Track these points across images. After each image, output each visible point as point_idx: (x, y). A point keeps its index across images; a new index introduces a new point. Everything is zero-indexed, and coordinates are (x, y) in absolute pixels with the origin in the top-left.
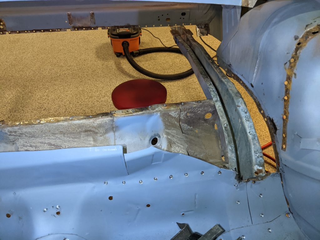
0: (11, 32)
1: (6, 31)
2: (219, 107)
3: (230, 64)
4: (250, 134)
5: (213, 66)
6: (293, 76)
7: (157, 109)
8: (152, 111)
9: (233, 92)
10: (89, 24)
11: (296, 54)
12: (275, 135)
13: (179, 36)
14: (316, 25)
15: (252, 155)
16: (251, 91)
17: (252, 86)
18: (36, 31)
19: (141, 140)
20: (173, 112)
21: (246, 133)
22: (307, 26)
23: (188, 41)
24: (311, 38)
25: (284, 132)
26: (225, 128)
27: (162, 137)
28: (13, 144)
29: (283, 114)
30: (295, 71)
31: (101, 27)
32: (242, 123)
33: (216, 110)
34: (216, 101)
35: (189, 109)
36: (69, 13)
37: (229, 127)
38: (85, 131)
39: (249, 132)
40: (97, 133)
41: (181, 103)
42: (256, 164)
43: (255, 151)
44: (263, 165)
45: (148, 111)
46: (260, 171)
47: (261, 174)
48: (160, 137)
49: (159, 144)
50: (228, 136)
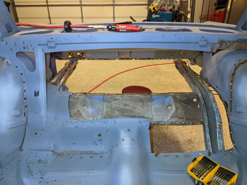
0: (88, 59)
1: (85, 58)
2: (200, 95)
3: (207, 78)
4: (215, 108)
5: (198, 79)
6: (234, 80)
7: (170, 94)
8: (168, 95)
9: (207, 90)
10: (128, 57)
11: (235, 72)
12: (227, 109)
13: (179, 65)
14: (244, 60)
15: (216, 118)
16: (217, 90)
17: (217, 87)
18: (101, 59)
19: (163, 107)
20: (178, 96)
21: (213, 108)
22: (240, 60)
23: (184, 67)
24: (241, 66)
25: (231, 106)
26: (203, 104)
27: (173, 105)
28: (110, 103)
29: (230, 98)
30: (234, 79)
31: (134, 59)
32: (211, 103)
33: (199, 97)
34: (199, 93)
35: (186, 96)
36: (119, 51)
37: (205, 104)
38: (139, 100)
39: (215, 107)
40: (144, 101)
41: (182, 93)
42: (218, 122)
43: (217, 116)
44: (221, 123)
45: (166, 95)
46: (220, 126)
47: (220, 127)
48: (172, 106)
49: (171, 109)
50: (204, 108)
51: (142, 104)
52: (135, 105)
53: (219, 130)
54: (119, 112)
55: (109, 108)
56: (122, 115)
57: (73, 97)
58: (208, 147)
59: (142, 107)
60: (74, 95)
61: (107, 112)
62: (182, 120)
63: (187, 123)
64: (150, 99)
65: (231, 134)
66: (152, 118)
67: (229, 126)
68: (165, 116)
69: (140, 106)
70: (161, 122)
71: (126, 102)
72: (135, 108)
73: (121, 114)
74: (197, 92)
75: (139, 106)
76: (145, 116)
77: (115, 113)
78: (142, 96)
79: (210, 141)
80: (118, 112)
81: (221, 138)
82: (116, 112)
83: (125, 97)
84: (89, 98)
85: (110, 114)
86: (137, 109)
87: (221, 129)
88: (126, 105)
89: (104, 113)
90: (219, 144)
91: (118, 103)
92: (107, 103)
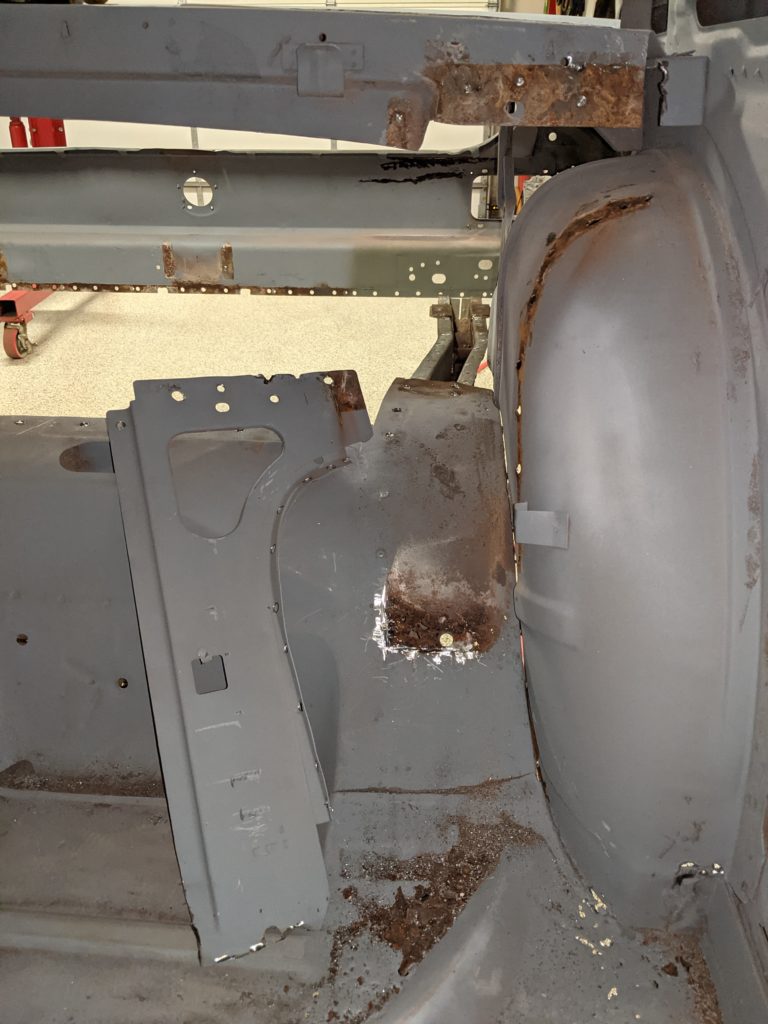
0: (18, 284)
1: (6, 281)
10: (218, 276)
13: (447, 319)
14: (606, 204)
18: (81, 287)
22: (583, 207)
23: (470, 331)
30: (532, 329)
31: (248, 288)
36: (166, 244)
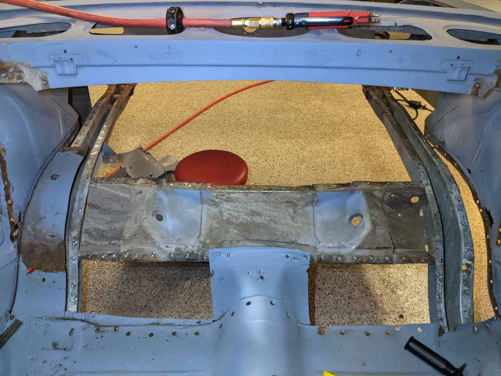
2: (429, 191)
3: (444, 142)
4: (462, 225)
5: (420, 140)
7: (359, 187)
8: (354, 188)
9: (446, 176)
12: (490, 229)
13: (373, 91)
15: (461, 248)
17: (469, 172)
19: (340, 217)
20: (377, 192)
21: (457, 223)
23: (384, 98)
26: (435, 214)
27: (365, 217)
28: (217, 207)
32: (454, 212)
33: (425, 194)
34: (426, 184)
35: (395, 190)
37: (439, 215)
38: (287, 202)
39: (461, 223)
40: (297, 205)
41: (386, 183)
42: (465, 258)
43: (465, 244)
44: (472, 259)
45: (350, 188)
46: (468, 266)
47: (469, 269)
48: (362, 216)
49: (361, 224)
50: (438, 224)
51: (292, 211)
52: (276, 213)
53: (467, 276)
54: (239, 231)
55: (214, 220)
56: (247, 239)
57: (129, 188)
58: (439, 313)
59: (293, 218)
60: (131, 185)
61: (211, 230)
62: (386, 252)
63: (394, 260)
64: (313, 198)
65: (490, 286)
66: (314, 245)
67: (490, 267)
68: (346, 241)
69: (289, 217)
70: (335, 257)
71: (256, 205)
72: (277, 220)
73: (242, 236)
74: (422, 182)
75: (286, 216)
76: (299, 241)
77: (229, 232)
78: (293, 194)
79: (443, 301)
80: (235, 231)
81: (468, 294)
82: (232, 230)
83: (252, 195)
84: (166, 193)
85: (217, 235)
86: (281, 224)
87: (471, 274)
88: (255, 212)
89: (203, 232)
90: (462, 306)
91: (236, 207)
92: (209, 207)
